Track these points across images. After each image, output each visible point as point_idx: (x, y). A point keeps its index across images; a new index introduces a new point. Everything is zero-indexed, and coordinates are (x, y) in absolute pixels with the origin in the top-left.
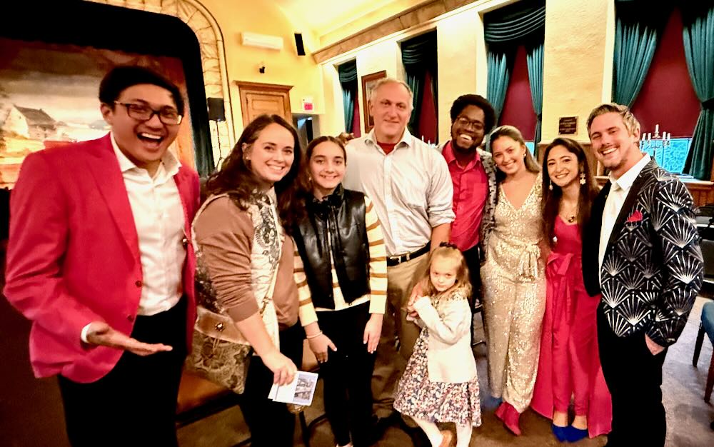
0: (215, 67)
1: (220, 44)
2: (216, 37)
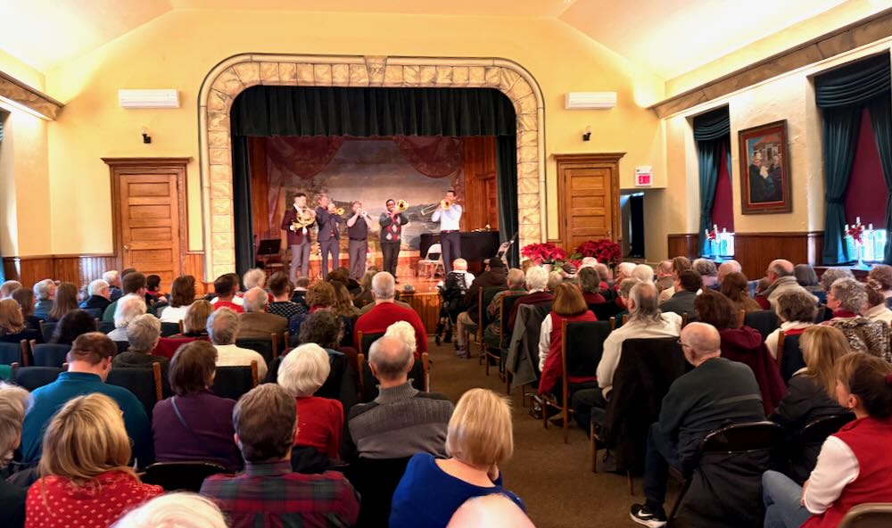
0: (533, 141)
1: (541, 112)
2: (537, 105)
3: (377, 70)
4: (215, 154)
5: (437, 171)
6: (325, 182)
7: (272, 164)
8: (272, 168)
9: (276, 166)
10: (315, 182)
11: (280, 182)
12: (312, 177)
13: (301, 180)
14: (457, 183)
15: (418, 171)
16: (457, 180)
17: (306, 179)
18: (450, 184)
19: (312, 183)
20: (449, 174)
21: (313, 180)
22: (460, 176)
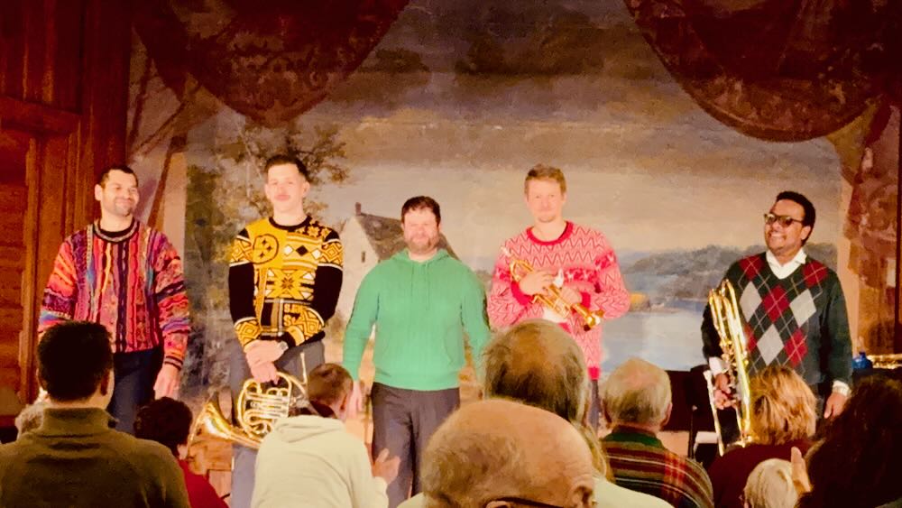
5: (788, 113)
6: (338, 139)
7: (148, 65)
8: (144, 82)
9: (161, 73)
10: (295, 137)
11: (171, 133)
12: (289, 118)
13: (247, 128)
14: (868, 164)
15: (708, 110)
16: (869, 153)
17: (268, 126)
18: (837, 169)
19: (288, 142)
20: (836, 127)
21: (293, 130)
22: (884, 138)
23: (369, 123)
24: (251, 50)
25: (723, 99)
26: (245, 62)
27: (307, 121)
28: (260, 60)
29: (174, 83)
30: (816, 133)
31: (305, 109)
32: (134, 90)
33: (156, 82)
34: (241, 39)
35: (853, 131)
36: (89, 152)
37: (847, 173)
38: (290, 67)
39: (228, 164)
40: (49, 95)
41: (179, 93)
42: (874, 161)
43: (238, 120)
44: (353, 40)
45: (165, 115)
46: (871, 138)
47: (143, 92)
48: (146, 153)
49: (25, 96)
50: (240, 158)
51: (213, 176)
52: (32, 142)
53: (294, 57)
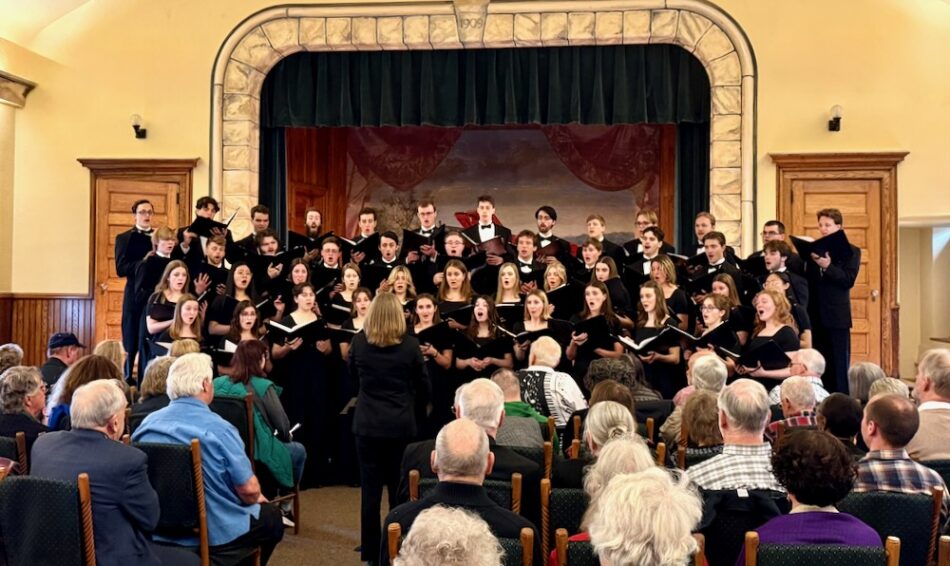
0: (732, 131)
1: (749, 82)
2: (743, 71)
3: (473, 23)
4: (232, 154)
5: (613, 180)
6: (431, 195)
7: (354, 168)
8: (353, 174)
9: (359, 170)
10: (415, 195)
11: (364, 194)
12: (411, 187)
13: (395, 192)
14: (646, 199)
15: (581, 179)
16: (647, 195)
17: (403, 191)
18: (634, 202)
19: (411, 197)
20: (633, 184)
21: (413, 192)
22: (653, 188)
23: (444, 189)
24: (395, 160)
25: (587, 174)
26: (393, 165)
27: (419, 189)
28: (399, 164)
29: (364, 174)
30: (624, 188)
31: (418, 183)
32: (349, 178)
33: (357, 174)
34: (391, 156)
35: (641, 185)
36: (331, 204)
37: (638, 204)
38: (411, 167)
39: (387, 207)
40: (314, 181)
41: (367, 179)
42: (649, 198)
43: (391, 188)
44: (436, 155)
45: (361, 188)
46: (648, 188)
47: (352, 177)
48: (354, 203)
49: (305, 180)
50: (392, 204)
51: (382, 211)
52: (309, 201)
53: (413, 163)
